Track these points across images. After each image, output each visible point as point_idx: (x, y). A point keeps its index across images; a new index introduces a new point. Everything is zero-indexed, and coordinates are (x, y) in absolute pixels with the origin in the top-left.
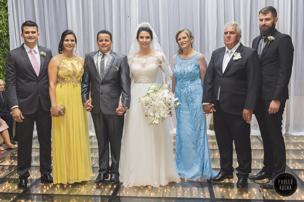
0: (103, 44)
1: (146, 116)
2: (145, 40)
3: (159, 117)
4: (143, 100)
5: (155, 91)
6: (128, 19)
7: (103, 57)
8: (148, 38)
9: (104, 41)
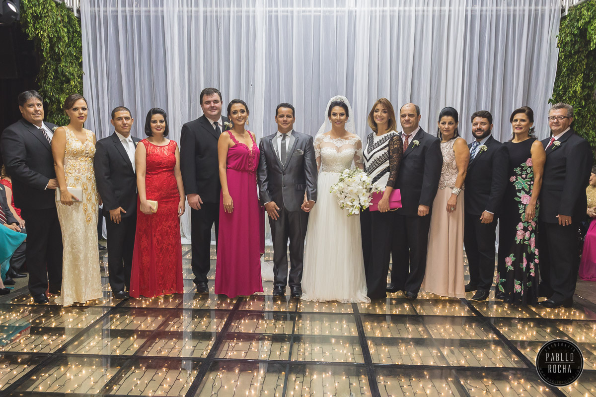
0: (284, 121)
1: (341, 208)
2: (338, 117)
3: (359, 205)
4: (336, 188)
5: (350, 176)
6: (251, 88)
7: (284, 139)
8: (342, 114)
9: (285, 116)
